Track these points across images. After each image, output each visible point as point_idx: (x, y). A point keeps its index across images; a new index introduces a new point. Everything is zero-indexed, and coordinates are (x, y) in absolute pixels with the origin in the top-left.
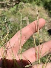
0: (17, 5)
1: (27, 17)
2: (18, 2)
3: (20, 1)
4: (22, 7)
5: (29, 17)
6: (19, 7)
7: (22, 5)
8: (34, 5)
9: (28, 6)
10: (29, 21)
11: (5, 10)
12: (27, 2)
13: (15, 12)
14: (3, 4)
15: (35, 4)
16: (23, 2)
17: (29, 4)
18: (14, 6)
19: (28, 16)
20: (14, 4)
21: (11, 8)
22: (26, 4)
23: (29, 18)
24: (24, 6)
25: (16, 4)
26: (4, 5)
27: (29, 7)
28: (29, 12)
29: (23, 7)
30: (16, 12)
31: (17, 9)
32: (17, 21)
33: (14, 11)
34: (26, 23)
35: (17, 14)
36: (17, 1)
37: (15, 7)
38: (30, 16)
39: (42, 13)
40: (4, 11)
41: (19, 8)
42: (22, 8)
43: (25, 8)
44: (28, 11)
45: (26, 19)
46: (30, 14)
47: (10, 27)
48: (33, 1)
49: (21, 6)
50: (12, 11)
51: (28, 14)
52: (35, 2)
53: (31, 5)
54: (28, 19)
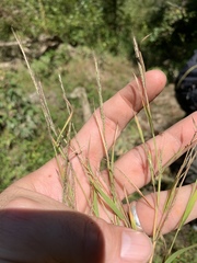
0: (52, 52)
1: (83, 89)
2: (53, 44)
3: (60, 42)
4: (66, 59)
5: (89, 88)
6: (57, 57)
7: (68, 51)
8: (102, 53)
9: (84, 56)
10: (89, 99)
11: (16, 67)
12: (82, 44)
13: (46, 73)
14: (10, 48)
15: (106, 49)
16: (71, 44)
17: (86, 49)
18: (44, 54)
19: (86, 84)
20: (44, 49)
21: (35, 61)
22: (78, 49)
23: (88, 92)
24: (73, 55)
25: (47, 50)
26: (13, 53)
27: (87, 59)
28: (87, 73)
29: (71, 58)
30: (50, 74)
31: (52, 65)
32: (52, 100)
33: (43, 72)
34: (81, 107)
35: (52, 78)
36: (53, 40)
37: (46, 59)
38: (91, 84)
39: (125, 76)
40: (12, 70)
41: (57, 62)
42: (67, 63)
43: (77, 61)
44: (86, 69)
45: (79, 95)
46: (90, 78)
47: (32, 119)
48: (99, 40)
49: (63, 56)
50: (38, 70)
51: (85, 79)
52: (105, 45)
53: (93, 52)
54: (85, 95)
